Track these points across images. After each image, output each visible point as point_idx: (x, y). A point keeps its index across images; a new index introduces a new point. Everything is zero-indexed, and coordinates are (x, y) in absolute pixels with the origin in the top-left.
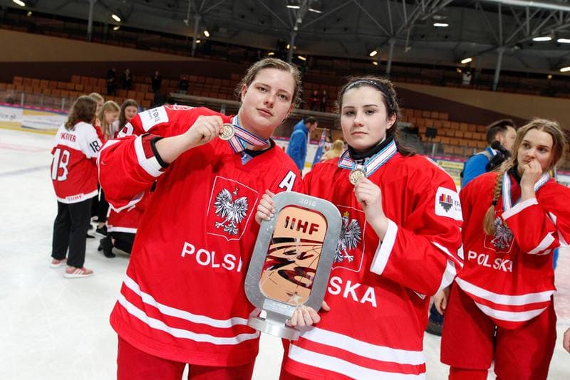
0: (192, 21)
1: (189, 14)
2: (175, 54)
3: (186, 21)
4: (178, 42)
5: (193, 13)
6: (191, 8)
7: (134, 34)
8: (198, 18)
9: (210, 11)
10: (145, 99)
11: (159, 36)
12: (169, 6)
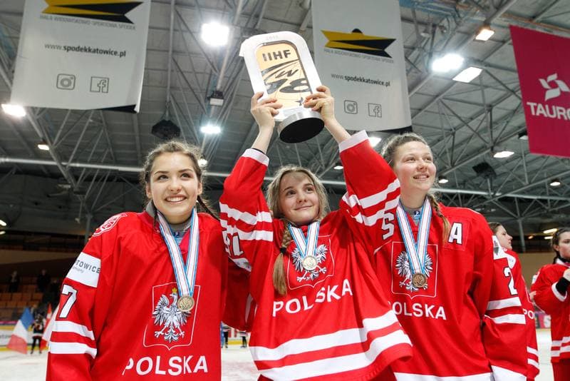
0: (84, 220)
1: (80, 214)
2: (66, 252)
3: (78, 220)
4: (69, 240)
5: (84, 212)
6: (83, 208)
7: (21, 237)
8: (89, 217)
9: (102, 209)
10: (32, 300)
11: (48, 237)
12: (60, 207)
